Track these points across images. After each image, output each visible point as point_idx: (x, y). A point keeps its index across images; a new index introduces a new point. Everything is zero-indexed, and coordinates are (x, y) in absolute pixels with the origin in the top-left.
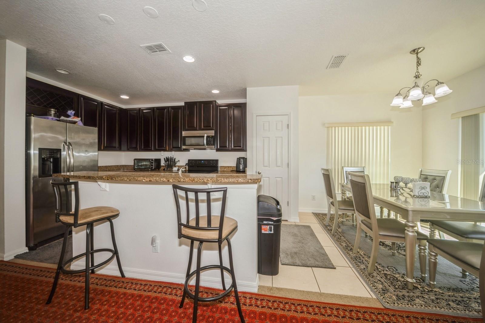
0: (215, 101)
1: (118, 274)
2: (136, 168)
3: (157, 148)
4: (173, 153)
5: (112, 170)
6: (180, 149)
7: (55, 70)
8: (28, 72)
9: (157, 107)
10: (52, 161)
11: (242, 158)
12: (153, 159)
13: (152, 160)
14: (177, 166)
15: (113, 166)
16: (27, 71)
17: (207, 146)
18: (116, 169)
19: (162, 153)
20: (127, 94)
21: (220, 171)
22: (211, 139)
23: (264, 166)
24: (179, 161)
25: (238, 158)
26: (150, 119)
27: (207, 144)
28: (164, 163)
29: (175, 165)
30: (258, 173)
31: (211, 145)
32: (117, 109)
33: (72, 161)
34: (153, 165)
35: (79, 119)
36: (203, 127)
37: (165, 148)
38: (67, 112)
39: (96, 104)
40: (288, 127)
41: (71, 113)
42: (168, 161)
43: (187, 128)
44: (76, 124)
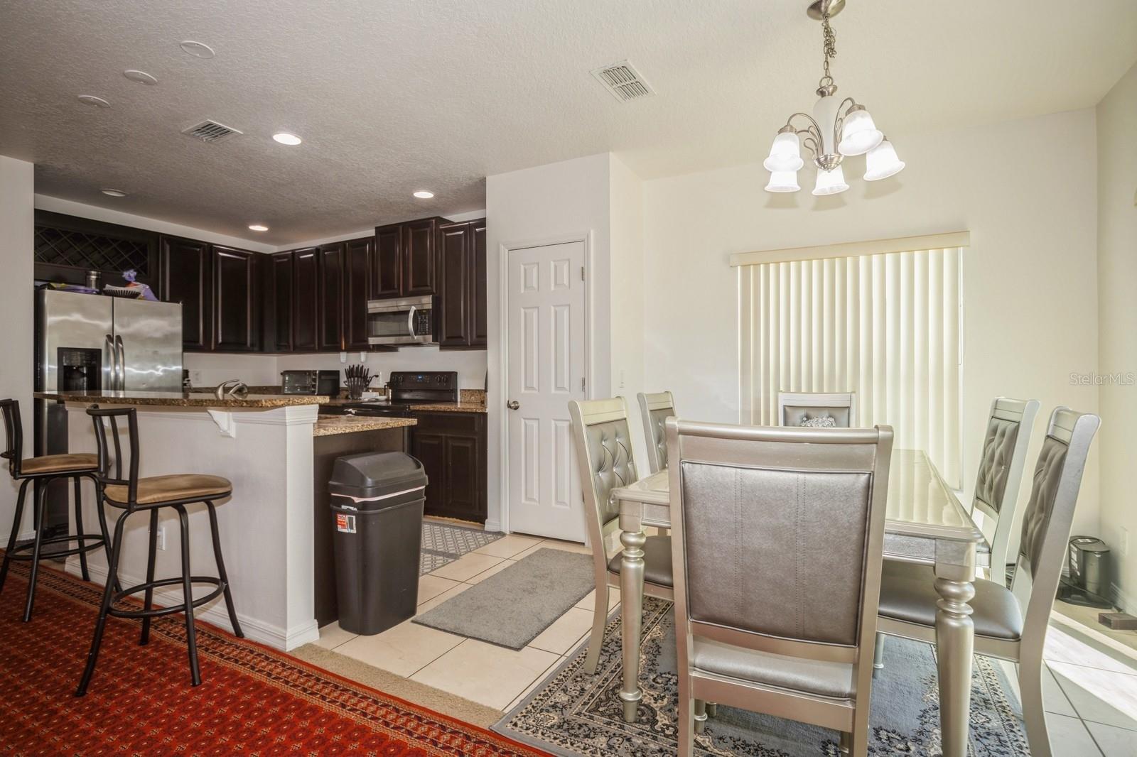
0: (436, 219)
2: (287, 391)
3: (325, 344)
4: (363, 355)
7: (101, 191)
9: (324, 245)
10: (85, 372)
12: (316, 371)
13: (314, 372)
14: (373, 388)
17: (415, 337)
19: (343, 356)
20: (263, 223)
21: (460, 400)
22: (425, 318)
23: (527, 388)
24: (377, 376)
26: (312, 275)
27: (416, 331)
28: (345, 382)
29: (366, 385)
30: (513, 407)
31: (427, 334)
32: (249, 257)
34: (315, 385)
35: (148, 287)
36: (411, 288)
37: (338, 345)
38: (123, 274)
39: (196, 251)
40: (583, 274)
41: (129, 276)
42: (354, 377)
43: (380, 291)
44: (139, 297)
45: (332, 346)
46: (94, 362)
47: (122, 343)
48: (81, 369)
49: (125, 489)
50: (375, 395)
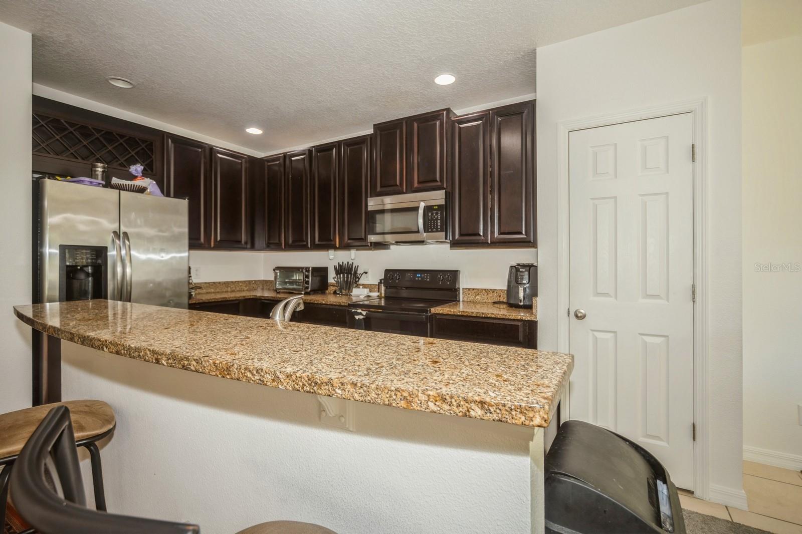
0: (448, 110)
2: (278, 286)
3: (317, 241)
4: (353, 253)
5: (238, 291)
6: (364, 244)
7: (107, 80)
8: (36, 85)
9: (317, 146)
10: (90, 271)
11: (524, 266)
12: (309, 268)
13: (307, 269)
14: (363, 285)
15: (241, 282)
16: (32, 82)
17: (425, 234)
18: (247, 288)
19: (331, 253)
20: (259, 125)
21: (463, 301)
22: (437, 214)
23: (598, 294)
24: (366, 273)
25: (511, 267)
26: (304, 176)
27: (426, 229)
28: (334, 278)
29: (356, 282)
30: (577, 316)
31: (437, 231)
32: (243, 160)
33: (128, 270)
34: (308, 281)
35: (154, 182)
36: (416, 184)
37: (333, 243)
38: (130, 168)
39: (198, 152)
41: (136, 170)
42: (343, 274)
43: (379, 189)
44: (146, 192)
45: (326, 244)
46: (99, 261)
47: (129, 241)
48: (85, 269)
50: (366, 292)
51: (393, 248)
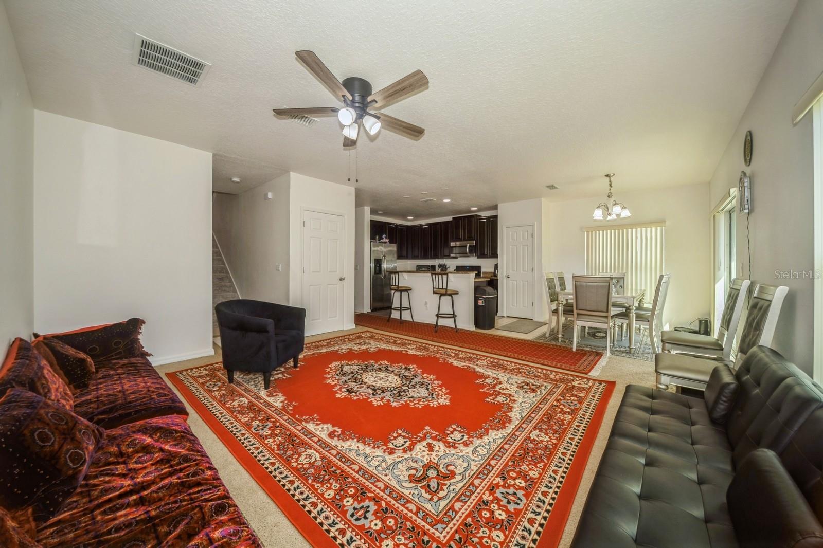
0: (476, 215)
1: (412, 320)
3: (433, 256)
4: (444, 260)
6: (449, 257)
9: (432, 223)
10: (378, 266)
11: (495, 264)
13: (429, 266)
17: (469, 254)
19: (437, 260)
20: (411, 215)
22: (473, 248)
24: (450, 266)
26: (428, 233)
28: (438, 269)
29: (447, 269)
30: (508, 277)
31: (473, 253)
34: (429, 269)
36: (466, 238)
40: (533, 235)
41: (384, 237)
42: (441, 267)
43: (454, 239)
45: (435, 257)
49: (445, 290)
51: (459, 258)
